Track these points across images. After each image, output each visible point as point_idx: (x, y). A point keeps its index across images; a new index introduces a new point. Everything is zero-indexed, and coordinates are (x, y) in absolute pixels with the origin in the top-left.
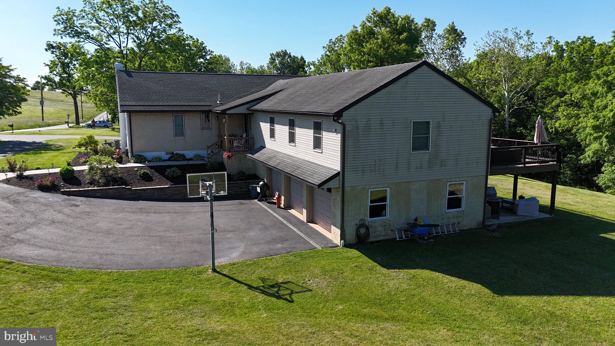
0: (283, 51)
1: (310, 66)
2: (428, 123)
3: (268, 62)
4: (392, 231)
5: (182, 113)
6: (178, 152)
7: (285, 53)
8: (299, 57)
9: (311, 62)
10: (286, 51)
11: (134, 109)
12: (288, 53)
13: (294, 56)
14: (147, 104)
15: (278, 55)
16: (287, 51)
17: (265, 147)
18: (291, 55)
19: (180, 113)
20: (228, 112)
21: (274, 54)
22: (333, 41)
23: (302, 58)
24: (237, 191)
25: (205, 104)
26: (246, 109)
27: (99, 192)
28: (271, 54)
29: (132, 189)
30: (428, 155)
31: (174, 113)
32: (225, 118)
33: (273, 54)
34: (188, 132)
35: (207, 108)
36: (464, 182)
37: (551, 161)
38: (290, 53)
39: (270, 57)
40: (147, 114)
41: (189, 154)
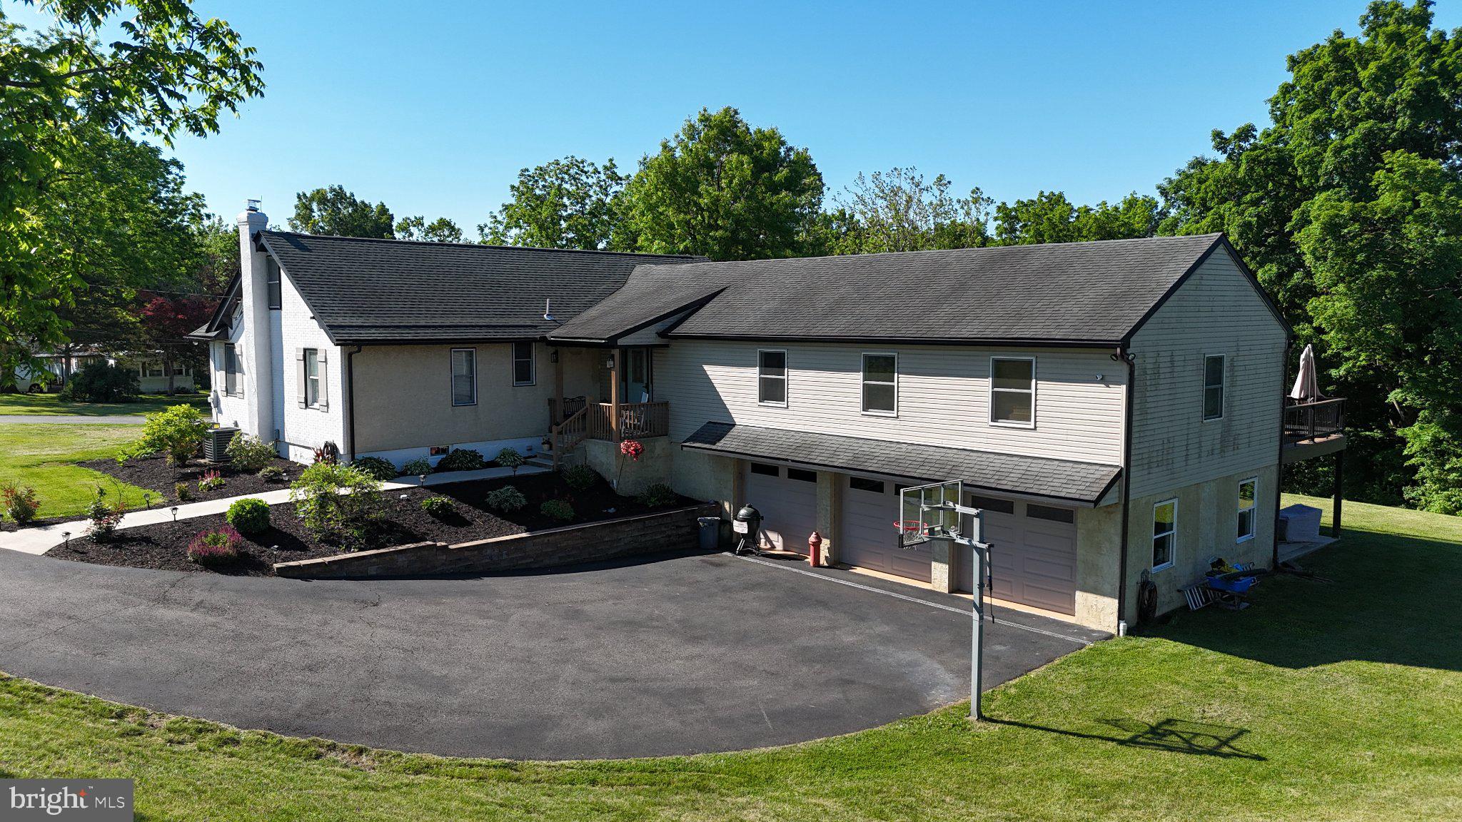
0: (334, 190)
1: (411, 228)
2: (1221, 359)
3: (293, 214)
4: (1179, 591)
5: (471, 346)
6: (461, 447)
7: (339, 194)
8: (374, 206)
9: (413, 219)
10: (341, 188)
11: (364, 335)
12: (348, 195)
13: (363, 202)
14: (388, 322)
15: (320, 197)
16: (345, 189)
17: (734, 425)
18: (354, 200)
19: (466, 346)
20: (621, 342)
21: (308, 195)
22: (532, 172)
23: (383, 210)
24: (670, 536)
25: (518, 321)
26: (655, 335)
27: (374, 564)
28: (299, 195)
29: (451, 547)
30: (1220, 426)
31: (453, 346)
32: (612, 357)
33: (304, 195)
34: (483, 395)
35: (521, 334)
36: (1256, 480)
37: (1334, 433)
38: (352, 195)
39: (296, 201)
40: (390, 348)
41: (488, 450)
